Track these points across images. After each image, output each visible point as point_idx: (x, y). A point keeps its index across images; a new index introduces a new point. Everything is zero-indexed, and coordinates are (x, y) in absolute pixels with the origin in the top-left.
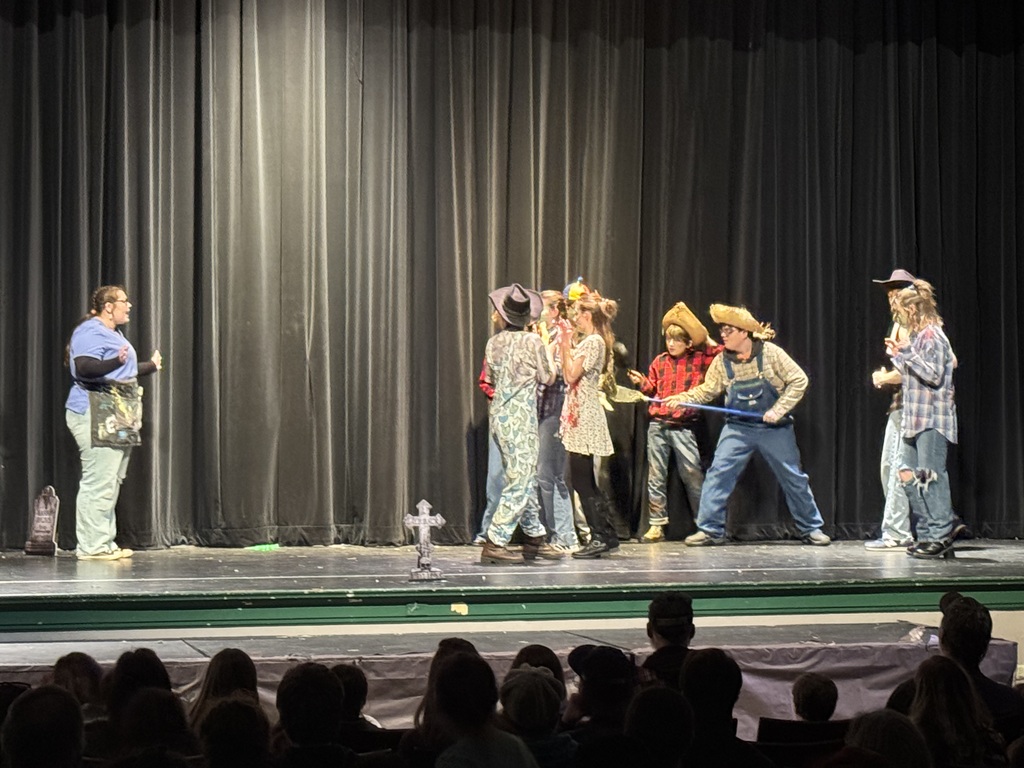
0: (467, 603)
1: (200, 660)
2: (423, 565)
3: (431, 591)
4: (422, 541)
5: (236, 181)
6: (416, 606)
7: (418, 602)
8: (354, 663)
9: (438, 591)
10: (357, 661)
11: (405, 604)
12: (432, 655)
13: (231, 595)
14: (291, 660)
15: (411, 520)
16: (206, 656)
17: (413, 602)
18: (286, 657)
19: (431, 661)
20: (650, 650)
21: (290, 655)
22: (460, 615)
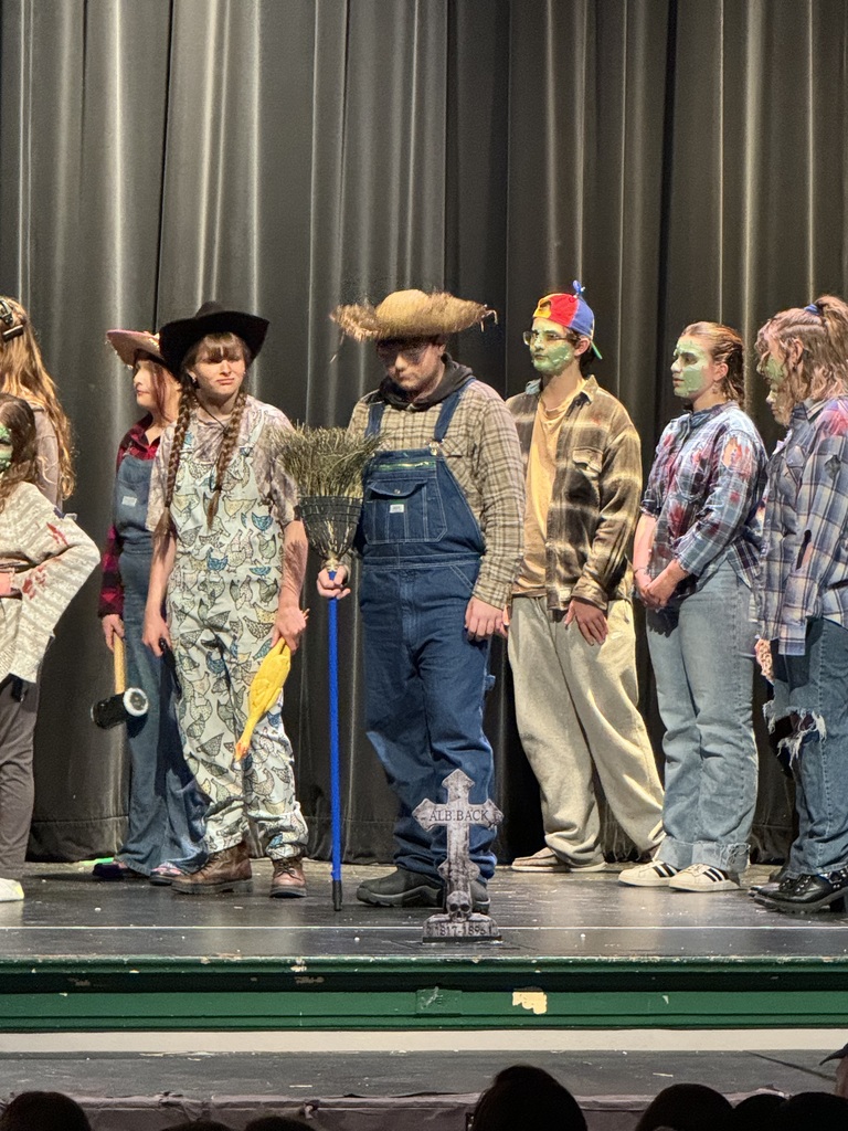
0: (545, 990)
2: (454, 907)
3: (470, 963)
4: (452, 856)
6: (436, 993)
7: (441, 987)
8: (302, 1113)
9: (483, 963)
10: (308, 1109)
11: (413, 989)
13: (45, 965)
14: (167, 1104)
15: (429, 811)
17: (430, 987)
18: (157, 1098)
21: (166, 1094)
22: (530, 1014)
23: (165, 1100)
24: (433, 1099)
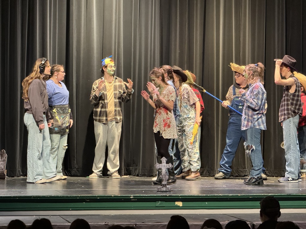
0: (182, 202)
1: (67, 224)
2: (163, 185)
3: (167, 196)
4: (163, 174)
5: (84, 19)
7: (161, 201)
9: (169, 196)
10: (134, 225)
11: (155, 201)
12: (167, 223)
13: (80, 197)
14: (105, 225)
15: (158, 165)
16: (69, 223)
17: (159, 201)
18: (104, 223)
19: (167, 226)
20: (261, 223)
21: (105, 223)
22: (179, 206)
23: (105, 224)
24: (160, 223)
